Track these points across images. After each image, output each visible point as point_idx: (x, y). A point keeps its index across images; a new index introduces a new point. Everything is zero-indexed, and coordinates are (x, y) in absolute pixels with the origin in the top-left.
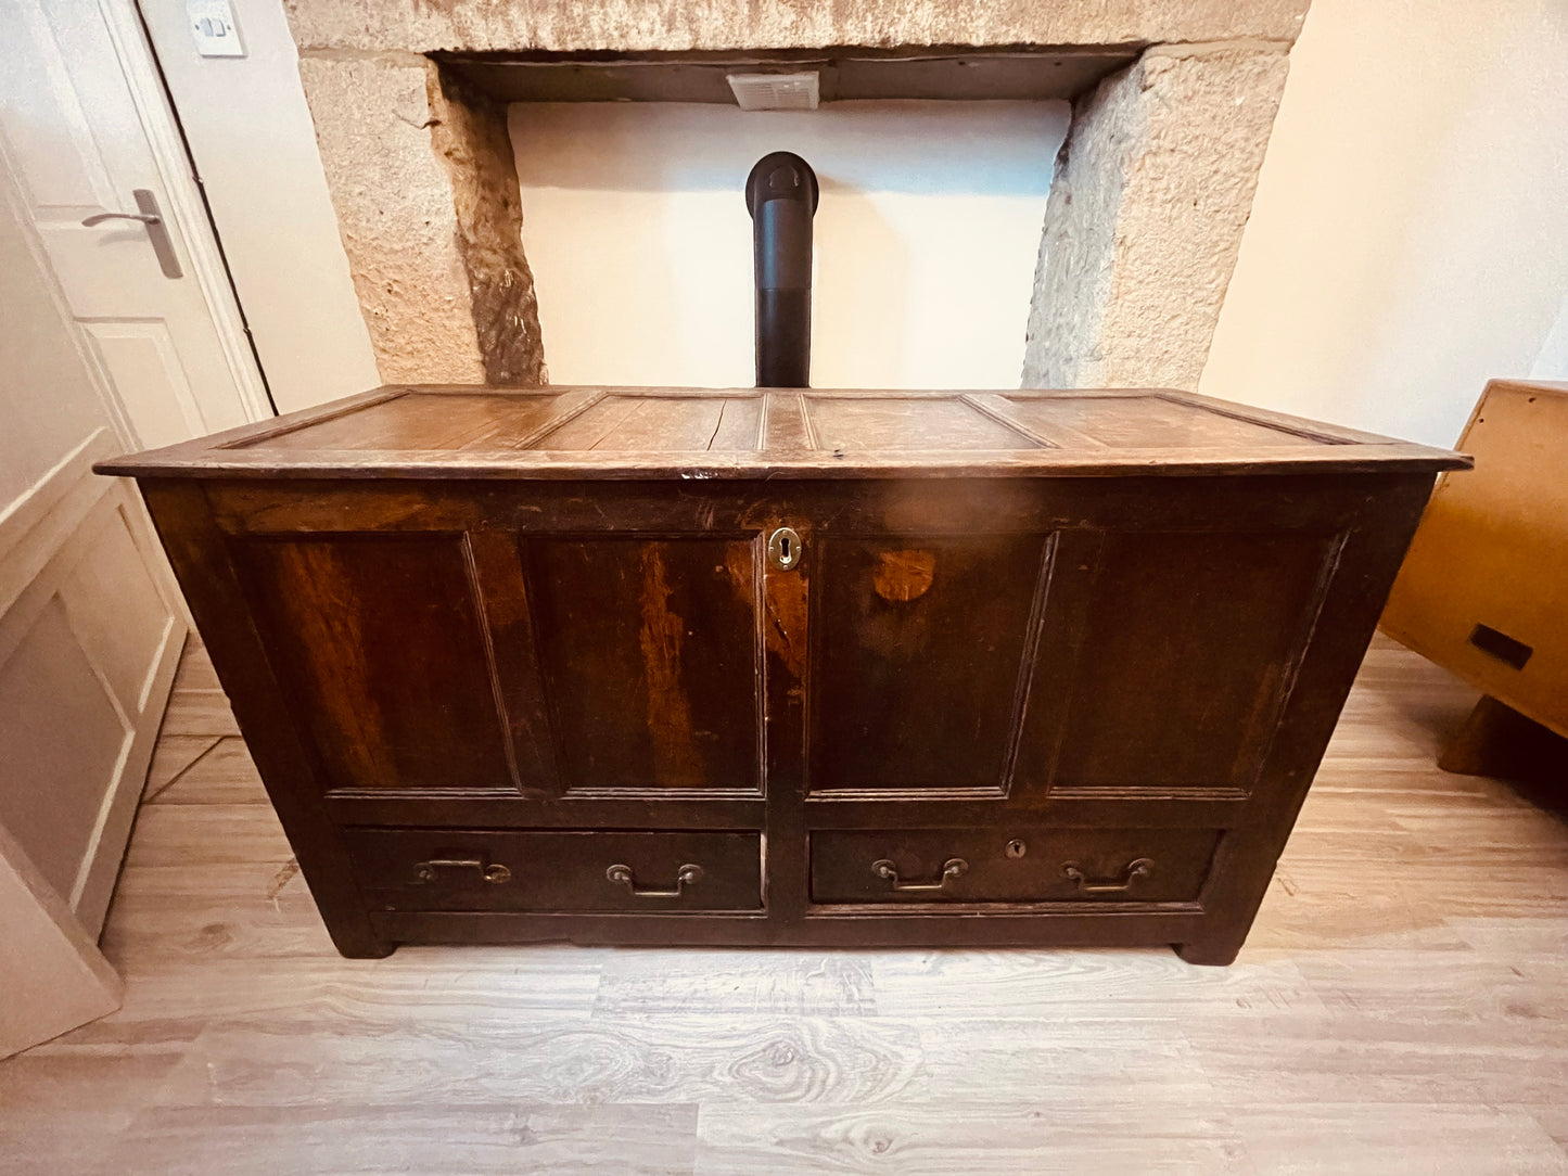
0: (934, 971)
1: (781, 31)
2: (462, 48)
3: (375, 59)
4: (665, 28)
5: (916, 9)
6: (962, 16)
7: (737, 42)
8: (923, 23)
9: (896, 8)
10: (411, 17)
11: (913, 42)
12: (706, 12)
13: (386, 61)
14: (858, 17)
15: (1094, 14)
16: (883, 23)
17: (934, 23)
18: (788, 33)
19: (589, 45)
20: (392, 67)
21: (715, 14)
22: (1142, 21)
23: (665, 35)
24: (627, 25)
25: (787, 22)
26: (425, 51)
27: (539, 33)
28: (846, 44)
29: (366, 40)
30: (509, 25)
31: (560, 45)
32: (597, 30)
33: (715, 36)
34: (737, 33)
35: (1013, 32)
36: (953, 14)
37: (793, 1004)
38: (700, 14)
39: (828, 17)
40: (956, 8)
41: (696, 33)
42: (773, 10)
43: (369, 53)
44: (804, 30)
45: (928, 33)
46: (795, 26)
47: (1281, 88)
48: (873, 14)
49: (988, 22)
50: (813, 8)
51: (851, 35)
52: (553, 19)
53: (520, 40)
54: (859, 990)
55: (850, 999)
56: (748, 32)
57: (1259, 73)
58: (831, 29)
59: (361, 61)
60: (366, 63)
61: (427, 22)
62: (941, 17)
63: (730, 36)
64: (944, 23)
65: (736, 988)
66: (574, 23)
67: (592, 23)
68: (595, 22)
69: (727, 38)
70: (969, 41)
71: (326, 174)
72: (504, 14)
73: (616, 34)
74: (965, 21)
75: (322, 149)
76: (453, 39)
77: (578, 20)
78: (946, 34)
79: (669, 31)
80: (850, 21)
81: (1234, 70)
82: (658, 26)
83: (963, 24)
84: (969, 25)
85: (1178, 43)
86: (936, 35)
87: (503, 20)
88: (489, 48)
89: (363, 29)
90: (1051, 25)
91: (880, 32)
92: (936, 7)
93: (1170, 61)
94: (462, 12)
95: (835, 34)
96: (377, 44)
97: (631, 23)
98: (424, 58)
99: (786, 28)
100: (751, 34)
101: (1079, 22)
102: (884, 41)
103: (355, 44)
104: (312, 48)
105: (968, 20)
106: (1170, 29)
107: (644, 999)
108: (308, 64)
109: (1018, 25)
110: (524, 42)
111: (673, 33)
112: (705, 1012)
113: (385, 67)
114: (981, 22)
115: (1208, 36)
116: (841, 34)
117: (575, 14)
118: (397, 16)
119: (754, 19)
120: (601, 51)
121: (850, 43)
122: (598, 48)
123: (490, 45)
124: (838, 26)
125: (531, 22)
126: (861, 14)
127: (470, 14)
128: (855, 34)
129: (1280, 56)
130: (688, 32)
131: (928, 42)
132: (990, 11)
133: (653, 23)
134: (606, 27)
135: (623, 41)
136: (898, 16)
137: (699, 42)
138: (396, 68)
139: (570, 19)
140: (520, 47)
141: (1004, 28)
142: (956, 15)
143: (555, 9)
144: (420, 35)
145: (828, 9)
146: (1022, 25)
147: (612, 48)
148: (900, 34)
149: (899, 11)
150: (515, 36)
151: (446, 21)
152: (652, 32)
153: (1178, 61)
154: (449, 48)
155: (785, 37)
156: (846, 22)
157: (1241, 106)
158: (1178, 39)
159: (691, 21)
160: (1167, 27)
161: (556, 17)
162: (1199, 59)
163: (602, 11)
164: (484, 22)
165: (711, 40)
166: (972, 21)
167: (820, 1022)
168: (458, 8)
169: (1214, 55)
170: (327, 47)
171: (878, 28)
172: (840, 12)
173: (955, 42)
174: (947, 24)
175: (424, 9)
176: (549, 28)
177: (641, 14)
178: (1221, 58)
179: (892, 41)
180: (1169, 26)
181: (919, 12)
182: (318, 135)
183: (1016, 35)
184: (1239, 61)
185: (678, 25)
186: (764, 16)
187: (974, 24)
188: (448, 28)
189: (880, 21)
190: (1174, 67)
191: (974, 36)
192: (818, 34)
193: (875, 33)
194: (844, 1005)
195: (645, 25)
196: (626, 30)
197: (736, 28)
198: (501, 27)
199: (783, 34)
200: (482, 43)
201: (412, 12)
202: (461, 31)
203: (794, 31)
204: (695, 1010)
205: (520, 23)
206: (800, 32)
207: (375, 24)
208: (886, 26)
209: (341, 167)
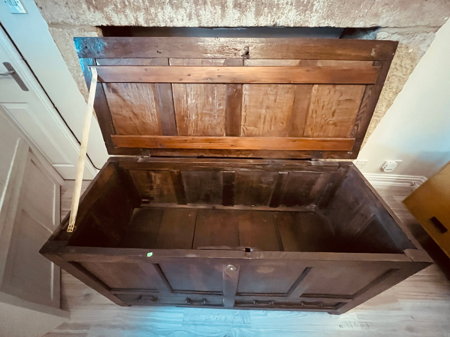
0: (266, 315)
1: (233, 21)
2: (109, 25)
3: (77, 29)
4: (188, 18)
5: (289, 12)
6: (307, 15)
7: (216, 24)
8: (291, 18)
9: (281, 12)
10: (87, 12)
11: (286, 26)
12: (204, 12)
13: (82, 29)
14: (265, 15)
15: (361, 16)
16: (275, 18)
17: (295, 18)
18: (237, 21)
19: (158, 25)
20: (84, 31)
21: (207, 13)
22: (380, 19)
23: (188, 21)
24: (173, 17)
25: (236, 17)
26: (95, 25)
27: (139, 20)
28: (259, 26)
29: (72, 21)
30: (126, 16)
31: (147, 24)
32: (161, 19)
33: (208, 22)
34: (216, 21)
35: (326, 23)
36: (303, 15)
37: (230, 324)
38: (202, 13)
39: (253, 15)
40: (305, 13)
41: (200, 21)
42: (231, 12)
43: (75, 26)
44: (243, 20)
45: (292, 22)
46: (239, 19)
47: (429, 46)
48: (271, 14)
49: (318, 18)
50: (247, 11)
51: (261, 23)
52: (143, 14)
53: (132, 22)
54: (247, 320)
55: (244, 323)
56: (221, 21)
57: (422, 40)
58: (254, 20)
59: (72, 29)
60: (74, 30)
61: (94, 14)
62: (298, 16)
63: (214, 22)
64: (299, 18)
65: (216, 319)
66: (152, 16)
67: (158, 16)
68: (160, 15)
69: (212, 23)
70: (308, 26)
71: (69, 69)
72: (124, 12)
73: (169, 20)
74: (308, 18)
75: (65, 60)
76: (105, 21)
77: (153, 15)
78: (300, 22)
79: (189, 20)
80: (261, 17)
81: (412, 39)
82: (185, 18)
83: (307, 19)
84: (309, 19)
85: (393, 27)
86: (296, 23)
87: (124, 14)
88: (120, 25)
89: (70, 17)
90: (343, 20)
91: (273, 21)
92: (297, 12)
93: (387, 34)
94: (107, 11)
95: (255, 22)
96: (76, 23)
97: (174, 16)
98: (96, 28)
99: (236, 19)
100: (222, 22)
101: (354, 19)
102: (274, 25)
103: (68, 22)
104: (52, 23)
105: (310, 17)
106: (391, 22)
107: (194, 321)
108: (53, 30)
109: (329, 20)
110: (133, 23)
111: (191, 21)
112: (209, 325)
113: (82, 32)
114: (314, 18)
115: (405, 25)
116: (257, 22)
117: (152, 13)
118: (82, 12)
119: (223, 16)
120: (163, 27)
121: (261, 26)
122: (162, 26)
123: (120, 24)
124: (256, 19)
125: (135, 16)
126: (266, 14)
127: (110, 11)
128: (263, 22)
129: (433, 33)
130: (197, 20)
131: (292, 26)
132: (319, 14)
133: (183, 17)
134: (164, 18)
135: (171, 23)
136: (281, 15)
137: (201, 24)
138: (86, 32)
139: (150, 14)
140: (132, 25)
141: (324, 21)
142: (305, 15)
143: (143, 10)
144: (93, 20)
145: (253, 12)
146: (331, 20)
147: (167, 26)
148: (281, 23)
149: (282, 13)
150: (129, 20)
151: (101, 14)
152: (183, 20)
153: (391, 34)
154: (105, 25)
155: (235, 23)
156: (260, 18)
157: (410, 53)
158: (393, 26)
159: (198, 16)
160: (389, 21)
161: (145, 13)
162: (399, 34)
163: (162, 11)
164: (116, 15)
165: (206, 23)
166: (311, 18)
167: (237, 329)
168: (105, 9)
169: (406, 33)
170: (58, 24)
171: (273, 20)
172: (258, 14)
173: (303, 26)
174: (301, 19)
175: (92, 9)
176: (142, 18)
177: (178, 12)
178: (409, 34)
179: (278, 24)
180: (391, 21)
181: (290, 14)
182: (63, 56)
183: (327, 24)
184: (415, 35)
185: (193, 17)
186: (227, 14)
187: (312, 19)
188: (103, 17)
189: (273, 17)
190: (388, 37)
191: (311, 24)
192: (248, 22)
193: (271, 22)
194: (243, 324)
195: (180, 17)
196: (172, 19)
197: (216, 19)
198: (123, 16)
199: (234, 22)
200: (117, 23)
201: (87, 10)
202: (108, 19)
203: (239, 21)
204: (207, 325)
205: (131, 15)
206: (241, 21)
207: (74, 15)
208: (276, 19)
209: (74, 67)
